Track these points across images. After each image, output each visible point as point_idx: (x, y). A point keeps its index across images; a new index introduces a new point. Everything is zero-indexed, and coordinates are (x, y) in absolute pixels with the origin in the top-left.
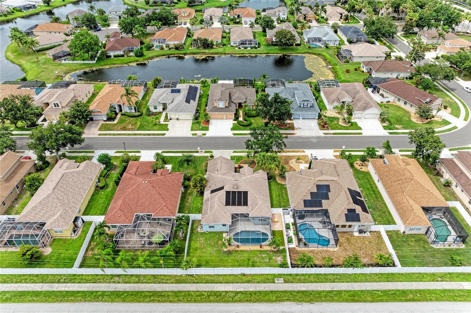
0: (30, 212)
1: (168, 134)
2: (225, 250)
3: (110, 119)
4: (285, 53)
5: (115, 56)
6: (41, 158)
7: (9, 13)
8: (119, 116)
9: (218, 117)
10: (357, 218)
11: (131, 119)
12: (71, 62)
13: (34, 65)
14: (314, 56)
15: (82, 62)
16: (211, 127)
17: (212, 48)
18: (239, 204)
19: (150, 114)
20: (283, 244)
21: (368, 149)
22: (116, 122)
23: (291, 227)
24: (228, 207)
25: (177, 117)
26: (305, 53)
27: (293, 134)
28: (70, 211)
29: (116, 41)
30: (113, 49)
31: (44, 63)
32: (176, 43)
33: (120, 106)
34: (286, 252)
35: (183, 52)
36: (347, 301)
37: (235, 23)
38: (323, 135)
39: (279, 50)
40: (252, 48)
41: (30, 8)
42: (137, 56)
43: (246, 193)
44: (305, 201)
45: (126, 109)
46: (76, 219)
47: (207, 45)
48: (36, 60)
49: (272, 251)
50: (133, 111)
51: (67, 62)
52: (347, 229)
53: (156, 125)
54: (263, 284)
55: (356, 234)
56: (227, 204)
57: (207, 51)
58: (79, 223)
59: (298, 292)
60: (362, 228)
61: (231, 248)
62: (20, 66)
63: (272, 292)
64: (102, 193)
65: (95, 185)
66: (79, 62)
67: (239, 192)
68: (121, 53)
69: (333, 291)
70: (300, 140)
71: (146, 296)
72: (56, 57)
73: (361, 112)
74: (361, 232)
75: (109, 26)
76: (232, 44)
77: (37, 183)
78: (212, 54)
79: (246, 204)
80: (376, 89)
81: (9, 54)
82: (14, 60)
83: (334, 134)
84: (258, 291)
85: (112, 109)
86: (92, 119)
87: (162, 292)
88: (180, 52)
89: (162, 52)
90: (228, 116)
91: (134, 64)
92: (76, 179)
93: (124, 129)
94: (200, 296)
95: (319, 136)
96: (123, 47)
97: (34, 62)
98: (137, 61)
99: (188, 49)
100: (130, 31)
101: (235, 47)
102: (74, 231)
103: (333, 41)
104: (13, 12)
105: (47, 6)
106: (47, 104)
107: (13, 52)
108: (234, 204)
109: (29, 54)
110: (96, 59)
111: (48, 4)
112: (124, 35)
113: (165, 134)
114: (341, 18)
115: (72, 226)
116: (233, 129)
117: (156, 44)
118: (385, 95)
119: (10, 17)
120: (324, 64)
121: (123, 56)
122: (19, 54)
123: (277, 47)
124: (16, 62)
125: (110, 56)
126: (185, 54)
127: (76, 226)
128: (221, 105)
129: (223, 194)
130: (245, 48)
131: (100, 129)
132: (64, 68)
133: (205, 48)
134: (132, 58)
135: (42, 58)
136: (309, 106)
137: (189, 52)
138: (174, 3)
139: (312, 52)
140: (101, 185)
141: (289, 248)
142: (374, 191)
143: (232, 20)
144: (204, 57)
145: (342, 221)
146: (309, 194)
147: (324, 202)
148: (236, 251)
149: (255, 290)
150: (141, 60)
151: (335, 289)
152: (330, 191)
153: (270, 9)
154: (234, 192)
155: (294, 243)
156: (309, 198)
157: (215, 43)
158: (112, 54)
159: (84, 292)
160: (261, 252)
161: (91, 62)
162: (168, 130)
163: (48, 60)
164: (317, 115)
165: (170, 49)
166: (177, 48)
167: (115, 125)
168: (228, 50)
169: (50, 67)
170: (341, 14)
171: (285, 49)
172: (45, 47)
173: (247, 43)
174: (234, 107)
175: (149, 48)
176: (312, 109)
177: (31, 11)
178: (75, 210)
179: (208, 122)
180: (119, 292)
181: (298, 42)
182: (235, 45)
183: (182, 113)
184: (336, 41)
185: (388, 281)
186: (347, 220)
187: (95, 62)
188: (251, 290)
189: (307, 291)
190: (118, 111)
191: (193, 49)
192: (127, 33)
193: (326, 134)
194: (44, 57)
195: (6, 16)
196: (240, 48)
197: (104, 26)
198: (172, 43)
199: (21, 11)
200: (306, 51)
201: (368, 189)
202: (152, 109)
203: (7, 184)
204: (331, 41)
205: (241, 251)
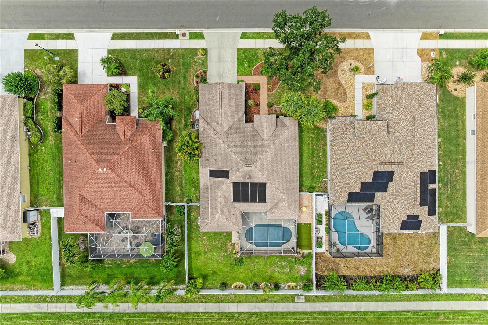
10: (417, 226)
18: (254, 200)
20: (310, 247)
24: (237, 204)
34: (312, 257)
43: (263, 186)
44: (350, 194)
46: (25, 215)
49: (295, 258)
54: (281, 304)
56: (236, 199)
59: (319, 313)
63: (290, 313)
64: (43, 149)
67: (254, 185)
69: (358, 312)
79: (263, 199)
84: (275, 313)
87: (168, 313)
94: (210, 318)
108: (245, 200)
115: (25, 225)
129: (228, 186)
141: (316, 253)
146: (360, 184)
147: (378, 195)
149: (271, 311)
151: (361, 310)
152: (392, 181)
154: (245, 185)
155: (324, 246)
156: (358, 191)
160: (280, 258)
180: (120, 313)
185: (424, 300)
186: (402, 229)
188: (267, 311)
189: (329, 312)
201: (450, 141)
205: (256, 257)
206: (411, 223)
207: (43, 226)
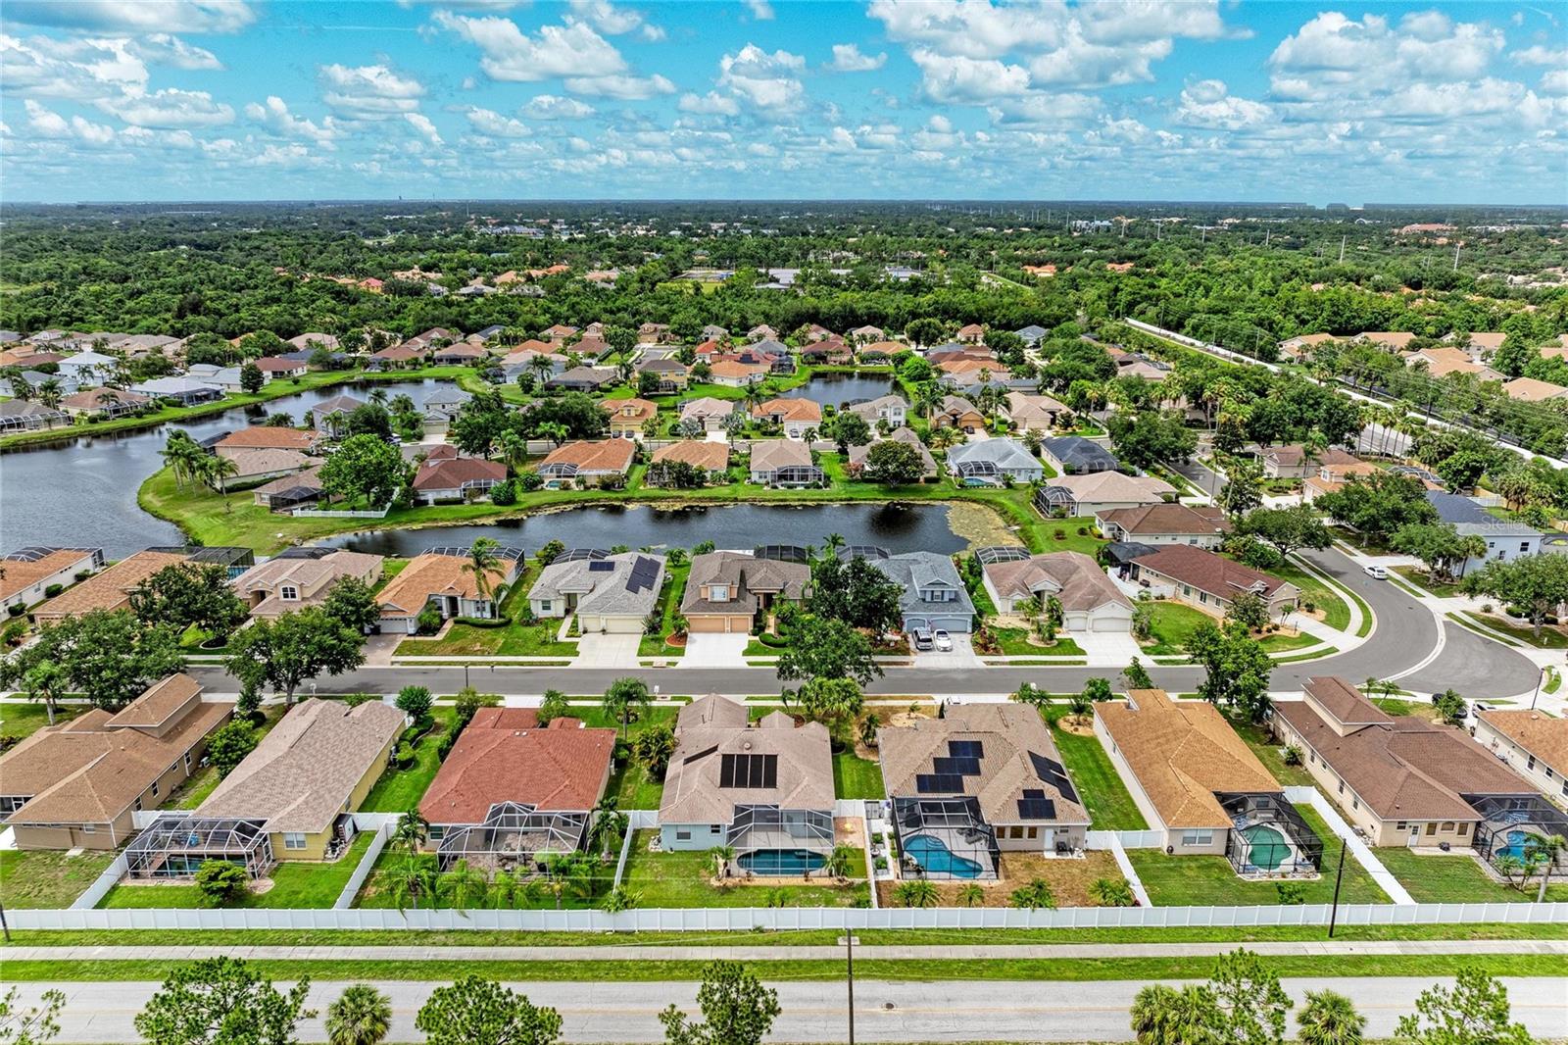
0: (229, 797)
1: (576, 663)
2: (714, 882)
3: (426, 629)
4: (896, 499)
5: (438, 503)
6: (250, 701)
7: (149, 410)
8: (448, 625)
9: (710, 626)
10: (1047, 810)
11: (481, 631)
12: (320, 513)
13: (218, 521)
14: (976, 506)
15: (350, 514)
16: (689, 648)
17: (700, 486)
18: (756, 784)
19: (529, 620)
20: (864, 874)
21: (1092, 684)
22: (440, 637)
23: (887, 841)
24: (727, 791)
25: (603, 624)
26: (951, 499)
27: (907, 663)
28: (327, 796)
29: (443, 467)
30: (434, 483)
31: (245, 517)
32: (604, 472)
33: (453, 601)
34: (869, 888)
35: (620, 496)
36: (1015, 978)
37: (765, 434)
38: (985, 666)
39: (880, 492)
40: (807, 487)
41: (207, 397)
42: (497, 502)
43: (772, 760)
44: (920, 778)
45: (468, 611)
46: (341, 818)
47: (687, 478)
48: (223, 509)
49: (836, 888)
50: (487, 615)
51: (309, 513)
52: (1025, 842)
53: (544, 643)
54: (807, 948)
55: (1051, 855)
56: (726, 782)
57: (687, 494)
58: (347, 829)
59: (895, 962)
60: (1063, 838)
61: (730, 882)
62: (178, 523)
63: (829, 962)
64: (404, 777)
65: (386, 756)
66: (341, 514)
67: (757, 758)
68: (457, 494)
69: (982, 960)
70: (924, 676)
71: (514, 970)
72: (280, 503)
73: (1082, 614)
74: (1061, 848)
75: (420, 437)
76: (755, 477)
77: (243, 744)
78: (700, 499)
79: (771, 782)
80: (1128, 569)
81: (148, 497)
82: (162, 512)
83: (1012, 663)
84: (795, 961)
85: (432, 605)
86: (376, 631)
87: (555, 962)
88: (614, 495)
89: (565, 496)
90: (738, 625)
91: (491, 521)
92: (344, 735)
93: (462, 651)
94: (648, 969)
95: (972, 666)
96: (461, 480)
97: (217, 515)
98: (497, 514)
99: (635, 488)
100: (484, 447)
101: (762, 486)
102: (333, 846)
103: (1026, 470)
104: (159, 407)
105: (250, 395)
106: (261, 595)
107: (158, 493)
108: (741, 783)
109: (205, 497)
110: (388, 505)
111: (255, 390)
112: (464, 455)
113: (569, 662)
114: (1053, 422)
115: (329, 834)
116: (746, 653)
117: (549, 478)
118: (1152, 580)
119: (149, 419)
120: (999, 521)
121: (460, 502)
122: (176, 499)
123: (876, 486)
124: (169, 514)
125: (426, 503)
126: (628, 500)
127: (337, 833)
128: (720, 593)
129: (714, 762)
130: (790, 487)
131: (399, 652)
132: (301, 528)
133: (681, 487)
134: (484, 507)
135: (239, 505)
136: (946, 599)
137: (637, 495)
138: (600, 390)
139: (973, 497)
140: (402, 756)
141: (877, 883)
142: (1104, 774)
143: (757, 427)
144: (678, 506)
145: (1013, 819)
146: (932, 762)
147: (967, 780)
148: (744, 887)
149: (786, 958)
150: (508, 513)
151: (988, 957)
152: (982, 756)
153: (860, 401)
154: (743, 758)
155: (892, 872)
156: (931, 771)
157: (708, 475)
158: (430, 496)
159: (357, 962)
160: (806, 889)
161: (372, 514)
162: (577, 654)
163: (257, 510)
164: (970, 620)
165: (587, 488)
166: (606, 486)
167: (439, 643)
168: (743, 490)
169: (264, 525)
170: (1053, 413)
171: (896, 490)
172: (249, 480)
173: (796, 473)
174: (751, 601)
175: (532, 485)
176: (954, 604)
177: (207, 406)
178: (339, 796)
179: (682, 637)
180: (447, 962)
181: (933, 474)
182: (763, 481)
183: (615, 616)
184: (1033, 470)
185: (1121, 942)
186: (1024, 814)
187: (383, 514)
188: (777, 958)
189: (918, 961)
190: (445, 614)
191: (650, 490)
192: (474, 452)
193: (992, 663)
194: (244, 503)
195: (139, 415)
196: (775, 487)
197: (406, 438)
198: (593, 474)
199: (180, 405)
200: (953, 494)
201: (1090, 770)
202: (538, 611)
203: (167, 746)
204: (1020, 470)
205: (756, 887)
206: (1034, 805)
207: (354, 850)
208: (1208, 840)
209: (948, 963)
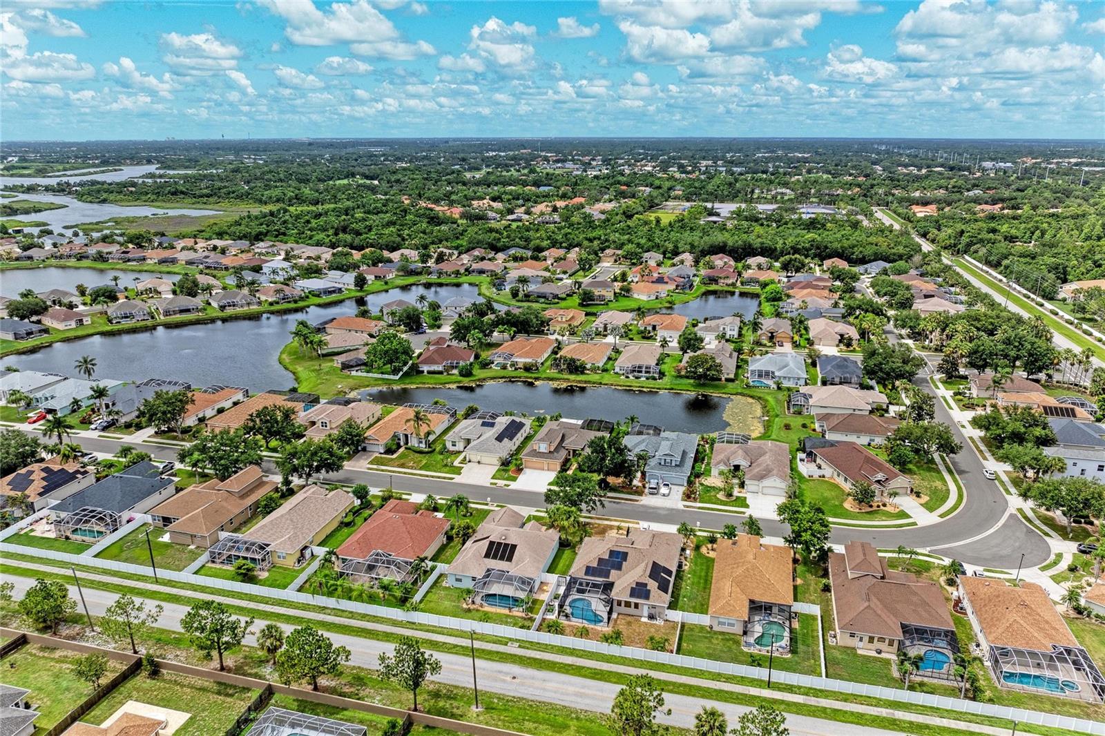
0: (258, 530)
1: (458, 479)
2: (465, 606)
3: (389, 451)
4: (701, 391)
5: (429, 372)
6: (287, 482)
7: (302, 299)
8: (401, 450)
9: (536, 465)
10: (646, 595)
11: (417, 455)
12: (365, 374)
13: (313, 374)
14: (750, 400)
15: (380, 376)
16: (521, 477)
17: (583, 373)
18: (502, 558)
19: (444, 451)
20: (538, 613)
21: (727, 527)
22: (395, 456)
24: (486, 560)
25: (479, 458)
26: (737, 394)
27: (637, 501)
28: (300, 536)
29: (436, 351)
30: (429, 361)
31: (327, 373)
32: (529, 360)
33: (406, 436)
35: (533, 375)
36: (585, 676)
37: (644, 338)
38: (683, 508)
39: (693, 386)
40: (647, 379)
41: (334, 292)
42: (461, 374)
43: (514, 547)
44: (588, 568)
45: (414, 442)
46: (306, 548)
47: (575, 367)
48: (317, 368)
49: (522, 618)
50: (423, 445)
51: (359, 374)
52: (632, 610)
53: (446, 465)
54: (492, 644)
55: (644, 620)
56: (487, 555)
57: (572, 377)
58: (308, 553)
59: (529, 658)
60: (653, 611)
61: (472, 607)
62: (294, 373)
63: (498, 652)
64: (346, 530)
65: (339, 519)
66: (376, 375)
67: (506, 545)
68: (440, 368)
69: (573, 665)
70: (641, 509)
71: (354, 631)
72: (346, 366)
73: (756, 483)
74: (651, 617)
75: (439, 327)
76: (617, 370)
77: (273, 505)
78: (579, 382)
79: (510, 559)
80: (811, 456)
81: (284, 356)
82: (288, 366)
83: (699, 508)
85: (395, 436)
86: (364, 449)
87: (373, 630)
88: (530, 375)
89: (503, 373)
90: (552, 467)
91: (454, 386)
92: (319, 506)
93: (402, 466)
95: (674, 507)
96: (444, 360)
97: (313, 371)
98: (459, 382)
99: (545, 371)
100: (463, 339)
101: (620, 375)
102: (299, 561)
103: (794, 378)
104: (307, 297)
105: (359, 291)
106: (313, 423)
107: (290, 354)
108: (495, 557)
109: (311, 359)
110: (401, 373)
111: (362, 287)
112: (455, 343)
113: (453, 479)
114: (840, 341)
115: (298, 554)
116: (550, 484)
117: (498, 360)
118: (824, 465)
119: (301, 304)
120: (759, 412)
121: (440, 373)
122: (297, 358)
123: (692, 381)
124: (291, 368)
125: (423, 372)
126: (537, 379)
127: (302, 555)
129: (486, 543)
130: (637, 378)
131: (371, 463)
132: (351, 382)
133: (571, 372)
134: (454, 377)
135: (326, 365)
136: (673, 464)
137: (543, 376)
138: (559, 298)
139: (751, 393)
140: (346, 520)
141: (543, 618)
142: (706, 581)
143: (640, 332)
144: (564, 385)
145: (626, 597)
146: (597, 560)
147: (613, 572)
148: (478, 610)
150: (466, 382)
151: (577, 664)
152: (625, 561)
153: (714, 318)
154: (499, 544)
155: (555, 615)
156: (595, 565)
157: (588, 366)
158: (425, 368)
159: (289, 616)
160: (507, 616)
161: (391, 377)
162: (460, 474)
163: (334, 369)
164: (686, 479)
165: (516, 369)
166: (527, 368)
167: (392, 459)
168: (607, 378)
169: (334, 378)
170: (842, 336)
171: (703, 385)
172: (336, 350)
173: (644, 369)
174: (563, 454)
175: (485, 365)
176: (678, 469)
177: (334, 297)
178: (307, 537)
179: (519, 470)
181: (732, 376)
182: (621, 372)
183: (485, 454)
184: (799, 379)
186: (632, 595)
187: (397, 377)
189: (541, 660)
190: (402, 443)
191: (553, 372)
192: (460, 341)
193: (688, 507)
194: (329, 364)
195: (296, 302)
196: (627, 377)
197: (431, 327)
198: (521, 361)
199: (318, 296)
200: (739, 391)
201: (700, 577)
202: (449, 446)
203: (241, 502)
204: (789, 378)
205: (484, 611)
206: (640, 591)
207: (309, 562)
208: (733, 625)
209: (554, 663)
